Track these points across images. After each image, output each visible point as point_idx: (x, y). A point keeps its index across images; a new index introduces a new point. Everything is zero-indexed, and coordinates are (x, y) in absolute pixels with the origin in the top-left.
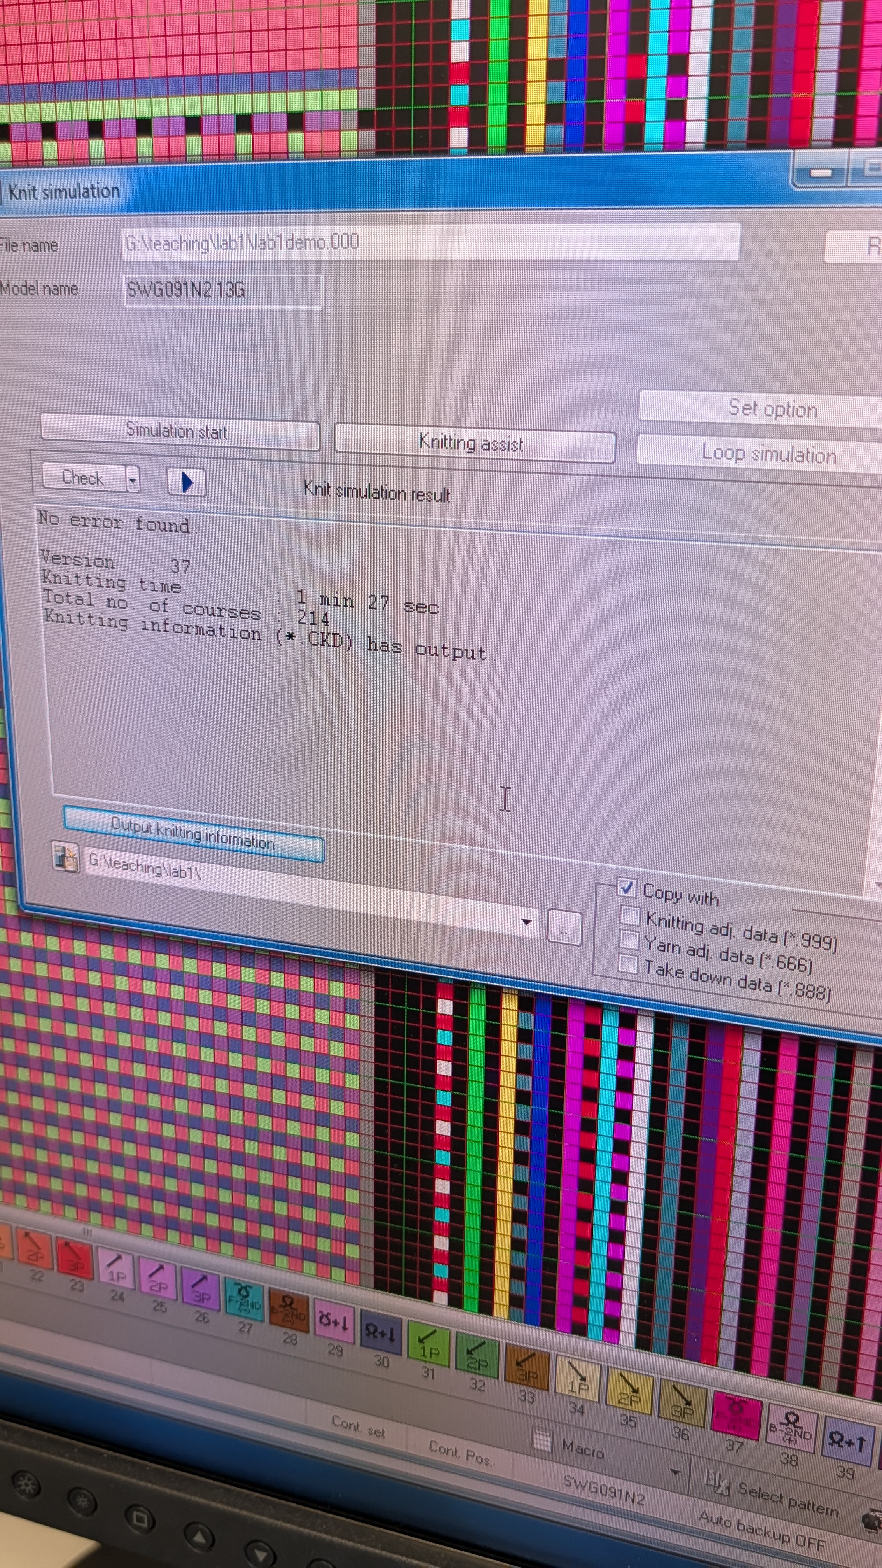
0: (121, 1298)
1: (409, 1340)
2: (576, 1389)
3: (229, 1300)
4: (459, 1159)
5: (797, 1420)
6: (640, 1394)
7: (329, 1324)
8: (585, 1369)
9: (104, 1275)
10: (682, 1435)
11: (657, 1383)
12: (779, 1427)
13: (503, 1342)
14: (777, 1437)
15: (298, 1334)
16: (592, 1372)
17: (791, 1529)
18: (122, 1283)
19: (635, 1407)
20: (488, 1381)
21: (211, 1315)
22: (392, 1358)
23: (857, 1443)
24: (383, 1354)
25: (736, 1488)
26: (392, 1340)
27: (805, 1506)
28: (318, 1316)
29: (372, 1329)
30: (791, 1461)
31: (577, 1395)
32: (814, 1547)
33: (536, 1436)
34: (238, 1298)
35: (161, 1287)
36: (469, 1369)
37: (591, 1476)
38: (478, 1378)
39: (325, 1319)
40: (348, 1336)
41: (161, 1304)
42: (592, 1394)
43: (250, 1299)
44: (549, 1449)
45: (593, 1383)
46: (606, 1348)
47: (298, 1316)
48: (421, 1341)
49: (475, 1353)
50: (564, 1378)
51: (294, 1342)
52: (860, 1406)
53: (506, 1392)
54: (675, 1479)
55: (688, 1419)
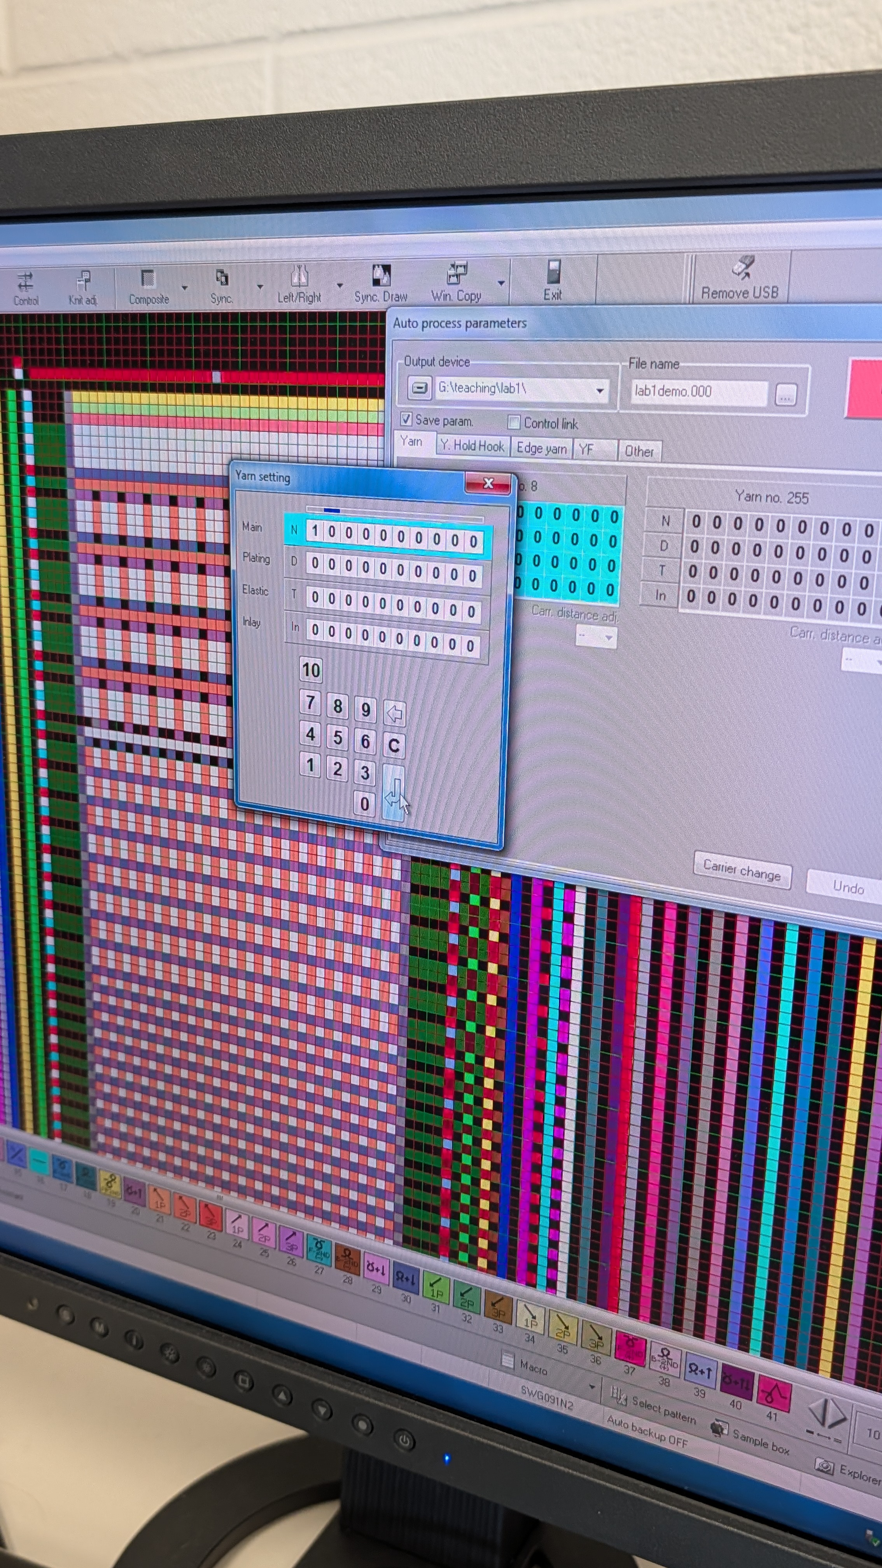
0: (240, 1246)
1: (424, 1283)
2: (529, 1325)
3: (310, 1249)
5: (669, 1354)
6: (570, 1330)
7: (373, 1270)
8: (535, 1310)
9: (229, 1229)
10: (596, 1361)
11: (580, 1324)
12: (658, 1358)
13: (483, 1289)
14: (655, 1366)
15: (353, 1276)
16: (539, 1312)
17: (667, 1432)
18: (241, 1235)
19: (567, 1339)
20: (474, 1316)
21: (298, 1261)
22: (412, 1296)
23: (706, 1372)
24: (407, 1294)
25: (630, 1400)
26: (413, 1283)
27: (674, 1415)
28: (366, 1264)
29: (400, 1275)
30: (665, 1382)
31: (529, 1328)
32: (681, 1445)
33: (504, 1357)
34: (315, 1249)
35: (267, 1239)
36: (462, 1307)
37: (538, 1387)
38: (467, 1313)
39: (371, 1266)
40: (385, 1279)
41: (265, 1251)
42: (539, 1329)
43: (323, 1250)
44: (512, 1366)
45: (540, 1321)
46: (548, 1297)
47: (353, 1264)
48: (431, 1285)
49: (466, 1296)
50: (522, 1317)
51: (350, 1282)
52: (708, 1346)
53: (485, 1324)
54: (592, 1392)
55: (600, 1349)
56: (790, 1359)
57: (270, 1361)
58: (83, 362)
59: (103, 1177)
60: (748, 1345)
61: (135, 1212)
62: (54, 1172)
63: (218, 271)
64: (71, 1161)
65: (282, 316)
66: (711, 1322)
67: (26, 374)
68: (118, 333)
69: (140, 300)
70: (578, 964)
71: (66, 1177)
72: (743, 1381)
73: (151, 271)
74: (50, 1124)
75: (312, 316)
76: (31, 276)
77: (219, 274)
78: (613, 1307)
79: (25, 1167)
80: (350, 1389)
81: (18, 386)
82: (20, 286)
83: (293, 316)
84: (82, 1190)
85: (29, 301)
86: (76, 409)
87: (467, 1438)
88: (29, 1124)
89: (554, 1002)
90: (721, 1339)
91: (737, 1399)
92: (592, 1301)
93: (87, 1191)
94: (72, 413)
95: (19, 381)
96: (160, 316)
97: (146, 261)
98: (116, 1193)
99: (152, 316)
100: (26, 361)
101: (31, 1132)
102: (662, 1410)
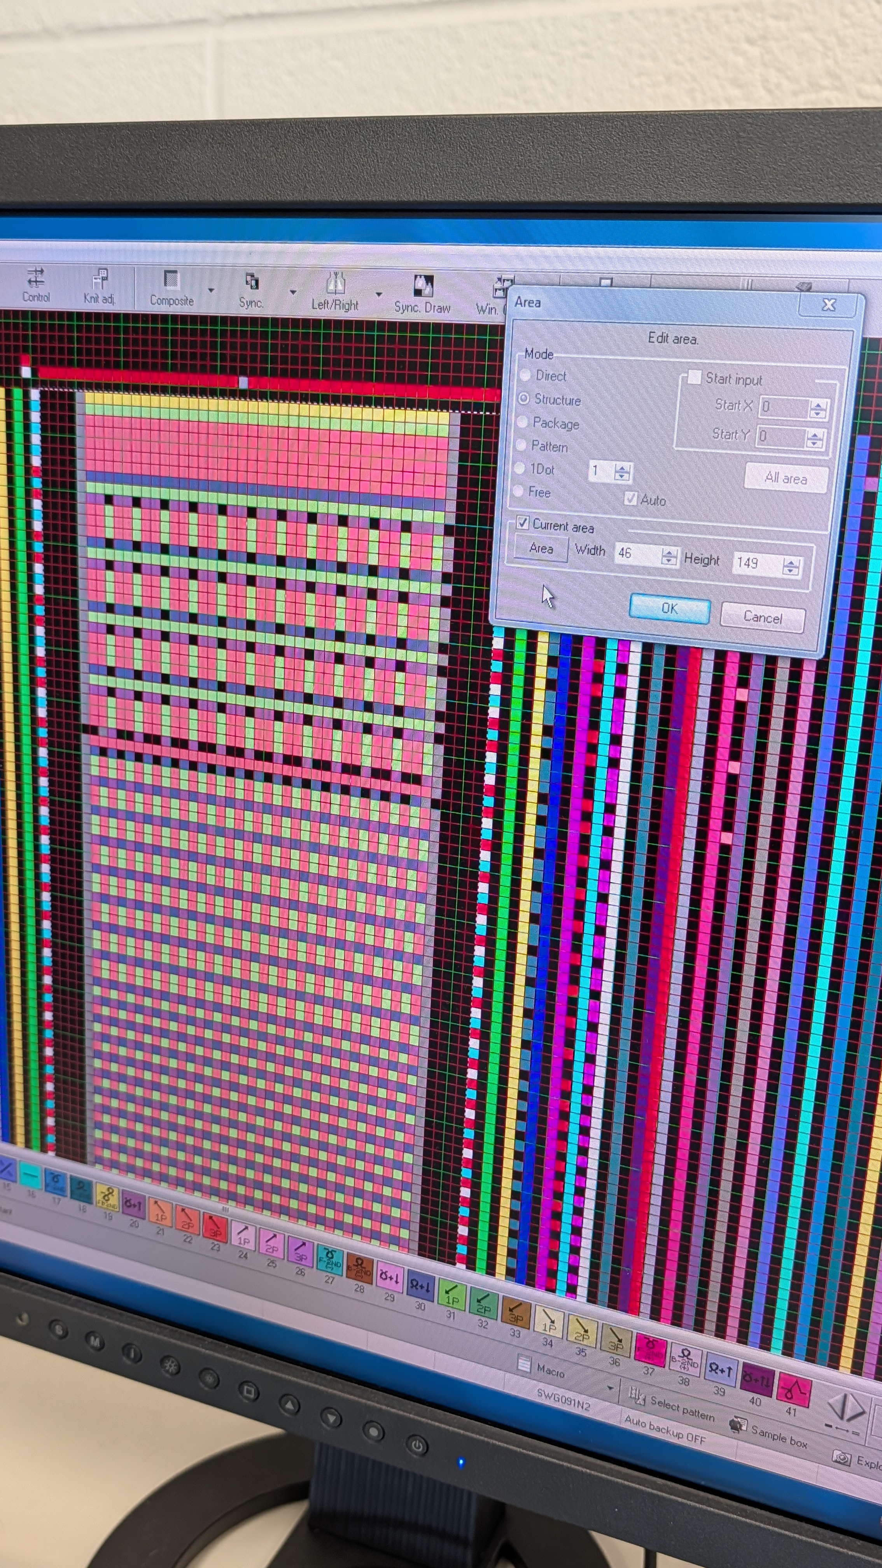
0: (246, 1256)
1: (439, 1290)
2: (548, 1329)
3: (320, 1260)
4: (477, 1174)
5: (689, 1354)
6: (589, 1334)
7: (386, 1279)
8: (554, 1315)
9: (235, 1240)
10: (615, 1362)
11: (600, 1326)
12: (678, 1358)
13: (501, 1295)
14: (676, 1366)
15: (365, 1285)
16: (558, 1317)
17: (685, 1430)
18: (246, 1246)
19: (585, 1342)
20: (490, 1321)
21: (307, 1271)
22: (427, 1304)
23: (727, 1371)
24: (421, 1301)
25: (649, 1399)
26: (428, 1291)
27: (694, 1413)
28: (379, 1273)
29: (415, 1283)
30: (685, 1382)
31: (548, 1333)
32: (698, 1442)
33: (520, 1361)
34: (325, 1259)
35: (274, 1249)
36: (478, 1313)
37: (554, 1390)
38: (484, 1319)
39: (384, 1275)
40: (399, 1287)
41: (273, 1262)
42: (558, 1333)
43: (334, 1260)
44: (528, 1370)
45: (559, 1324)
46: (569, 1302)
47: (366, 1273)
48: (447, 1292)
49: (483, 1302)
50: (540, 1320)
51: (362, 1291)
52: (730, 1347)
53: (500, 1329)
54: (612, 1394)
55: (619, 1351)
56: (811, 1357)
57: (277, 1371)
58: (98, 363)
59: (99, 1191)
60: (769, 1344)
61: (133, 1225)
62: (47, 1185)
63: (247, 274)
64: (65, 1174)
65: (316, 323)
66: (733, 1321)
67: (34, 373)
68: (137, 334)
69: (161, 301)
70: (608, 976)
71: (61, 1191)
72: (763, 1378)
73: (175, 272)
74: (43, 1137)
75: (348, 324)
76: (42, 271)
77: (249, 278)
78: (633, 1309)
79: (15, 1182)
80: (360, 1397)
81: (25, 385)
82: (30, 281)
83: (328, 323)
84: (76, 1204)
85: (39, 297)
86: (89, 410)
87: (483, 1441)
88: (20, 1138)
89: (582, 1015)
90: (742, 1338)
91: (756, 1396)
92: (613, 1304)
93: (82, 1204)
94: (84, 414)
95: (26, 381)
96: (184, 319)
97: (170, 261)
98: (114, 1206)
99: (175, 318)
100: (34, 359)
101: (23, 1146)
102: (681, 1409)
